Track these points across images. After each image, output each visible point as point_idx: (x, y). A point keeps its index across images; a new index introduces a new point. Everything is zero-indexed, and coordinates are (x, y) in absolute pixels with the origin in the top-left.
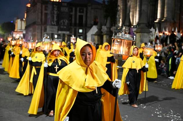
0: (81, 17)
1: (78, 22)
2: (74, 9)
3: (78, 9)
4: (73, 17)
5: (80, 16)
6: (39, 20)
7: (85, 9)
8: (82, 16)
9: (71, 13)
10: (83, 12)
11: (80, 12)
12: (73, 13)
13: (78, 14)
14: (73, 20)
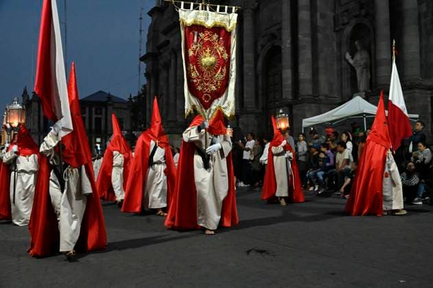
0: (98, 121)
1: (93, 127)
2: (87, 110)
3: (94, 109)
4: (87, 120)
5: (96, 119)
6: (36, 127)
7: (104, 110)
8: (100, 119)
9: (84, 115)
10: (101, 113)
11: (96, 113)
12: (87, 115)
13: (94, 116)
14: (87, 124)
